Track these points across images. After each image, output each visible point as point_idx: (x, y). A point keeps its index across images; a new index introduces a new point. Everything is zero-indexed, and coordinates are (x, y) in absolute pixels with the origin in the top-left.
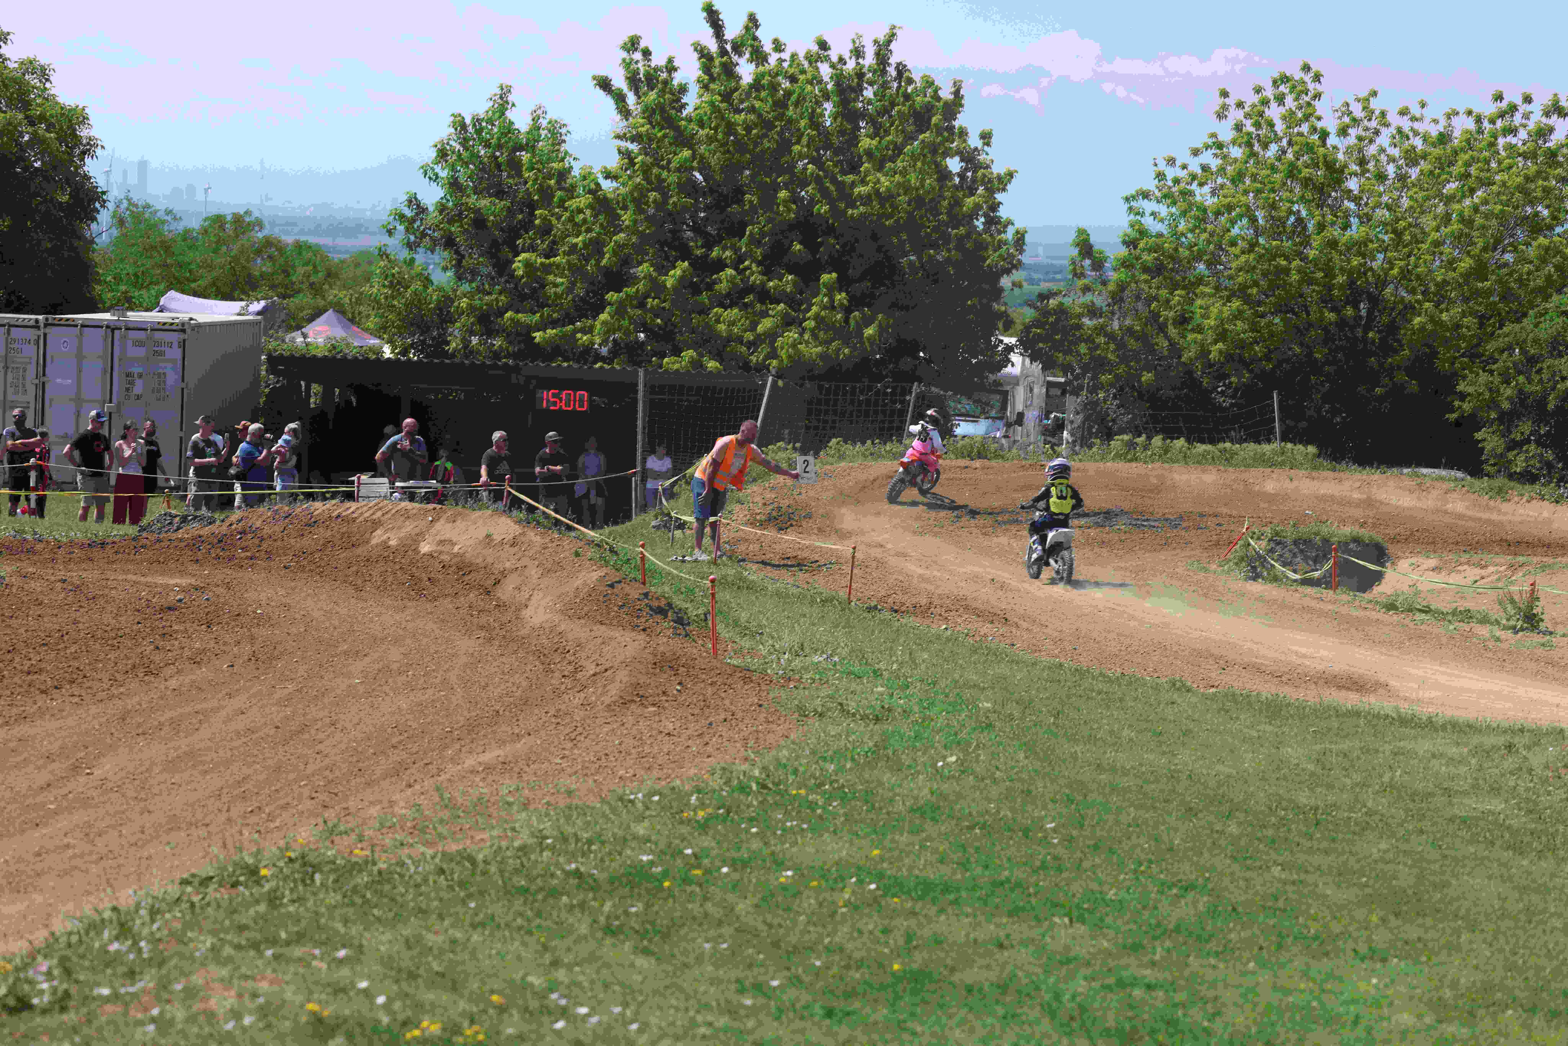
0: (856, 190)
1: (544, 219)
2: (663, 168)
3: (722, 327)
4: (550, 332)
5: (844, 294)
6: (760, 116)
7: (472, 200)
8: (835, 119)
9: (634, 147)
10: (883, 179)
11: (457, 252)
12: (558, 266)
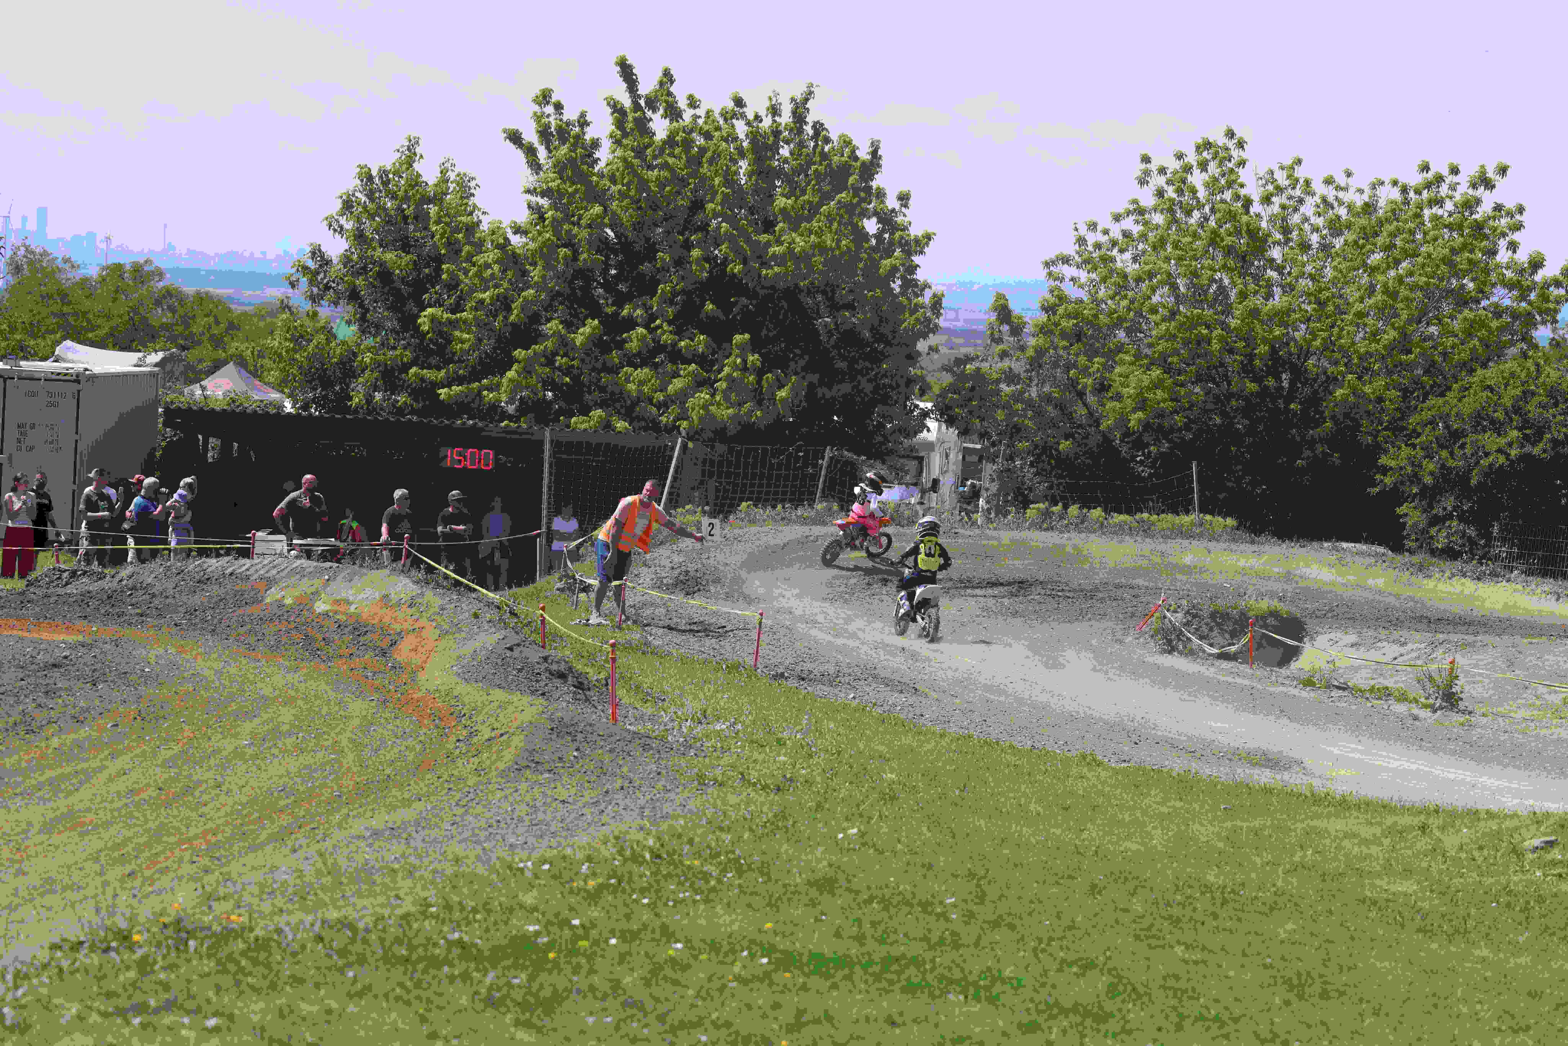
1: (451, 274)
2: (574, 224)
3: (632, 387)
4: (456, 389)
5: (757, 356)
6: (673, 172)
9: (544, 202)
10: (798, 239)
11: (361, 306)
12: (465, 322)
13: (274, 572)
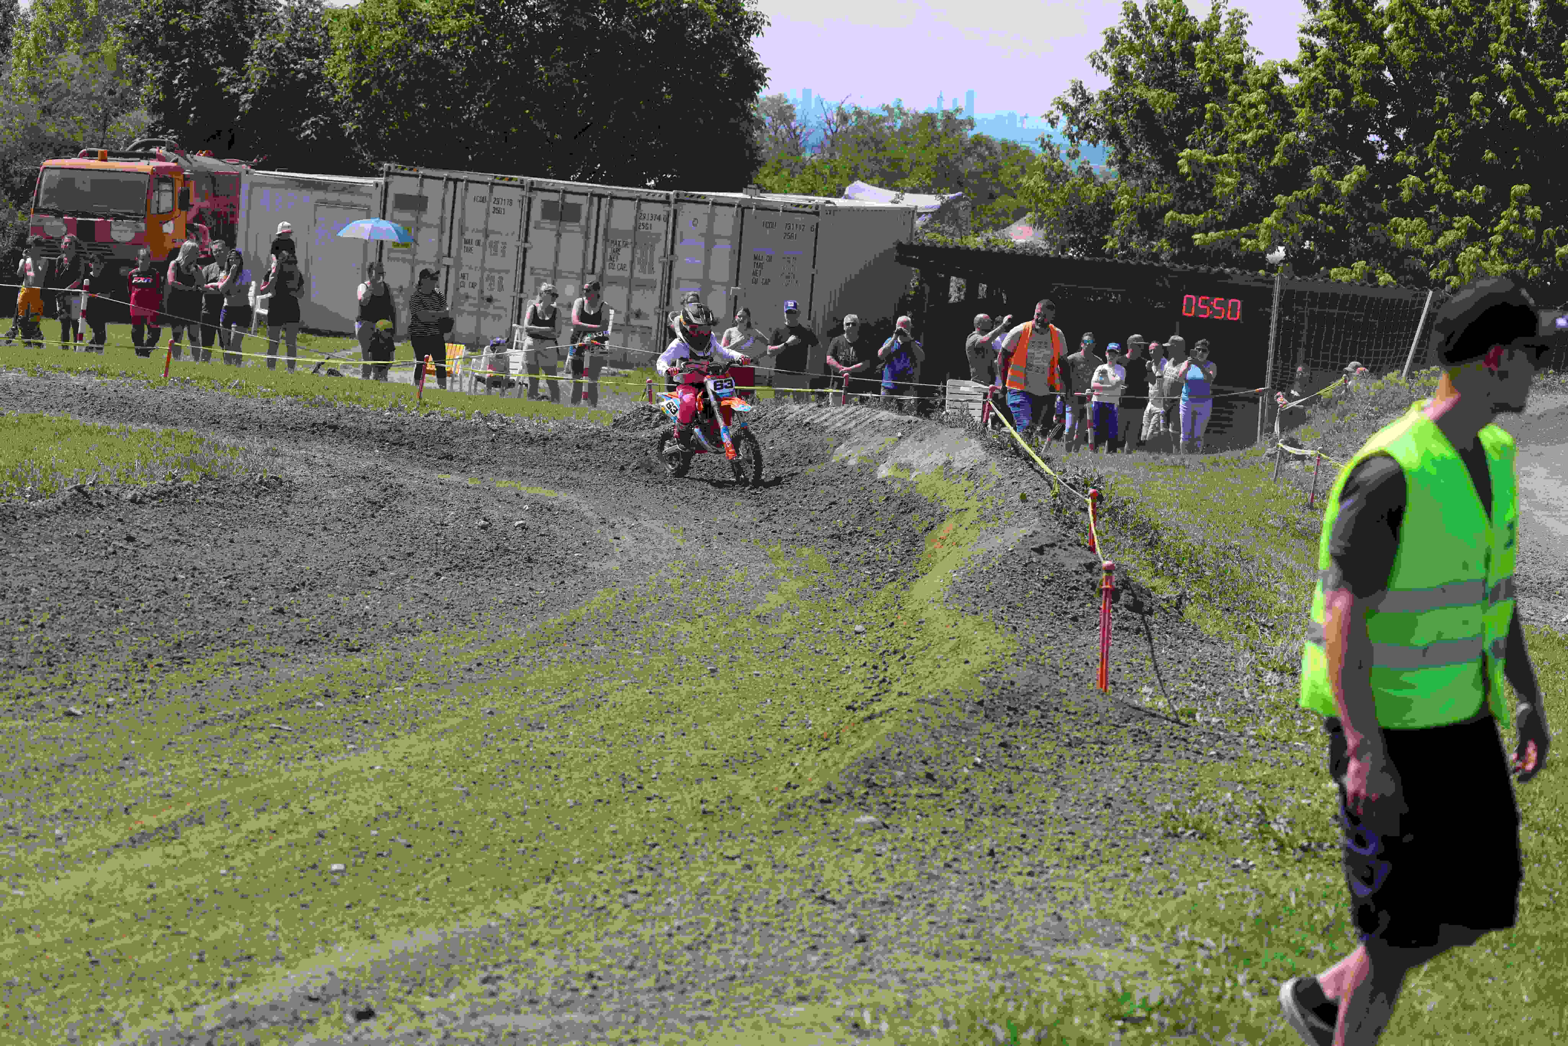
0: (1559, 95)
1: (1216, 114)
2: (1350, 64)
4: (1212, 234)
5: (1537, 208)
7: (1139, 91)
8: (1541, 17)
9: (1318, 41)
11: (1122, 146)
12: (1225, 165)
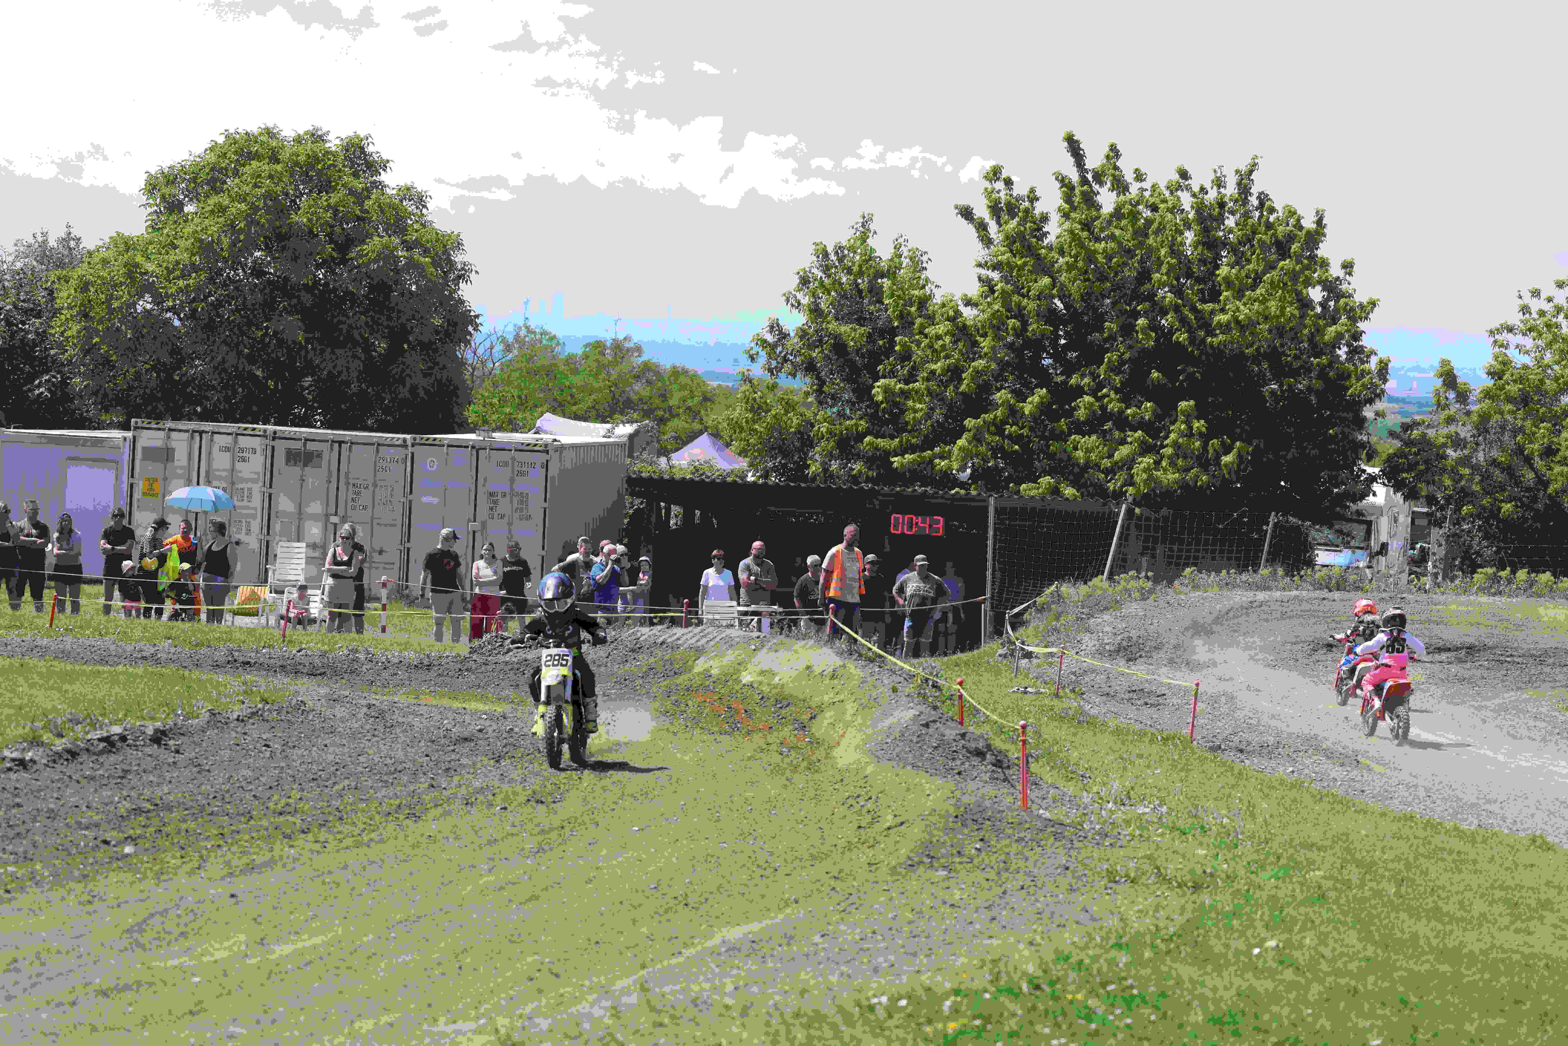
0: (1216, 319)
1: (903, 345)
2: (1023, 296)
3: (1080, 454)
4: (908, 457)
5: (1202, 422)
6: (1120, 244)
7: (833, 326)
8: (1196, 248)
9: (995, 275)
10: (1242, 307)
11: (818, 378)
12: (917, 392)
13: (704, 640)
